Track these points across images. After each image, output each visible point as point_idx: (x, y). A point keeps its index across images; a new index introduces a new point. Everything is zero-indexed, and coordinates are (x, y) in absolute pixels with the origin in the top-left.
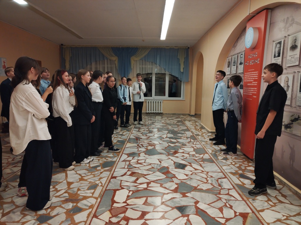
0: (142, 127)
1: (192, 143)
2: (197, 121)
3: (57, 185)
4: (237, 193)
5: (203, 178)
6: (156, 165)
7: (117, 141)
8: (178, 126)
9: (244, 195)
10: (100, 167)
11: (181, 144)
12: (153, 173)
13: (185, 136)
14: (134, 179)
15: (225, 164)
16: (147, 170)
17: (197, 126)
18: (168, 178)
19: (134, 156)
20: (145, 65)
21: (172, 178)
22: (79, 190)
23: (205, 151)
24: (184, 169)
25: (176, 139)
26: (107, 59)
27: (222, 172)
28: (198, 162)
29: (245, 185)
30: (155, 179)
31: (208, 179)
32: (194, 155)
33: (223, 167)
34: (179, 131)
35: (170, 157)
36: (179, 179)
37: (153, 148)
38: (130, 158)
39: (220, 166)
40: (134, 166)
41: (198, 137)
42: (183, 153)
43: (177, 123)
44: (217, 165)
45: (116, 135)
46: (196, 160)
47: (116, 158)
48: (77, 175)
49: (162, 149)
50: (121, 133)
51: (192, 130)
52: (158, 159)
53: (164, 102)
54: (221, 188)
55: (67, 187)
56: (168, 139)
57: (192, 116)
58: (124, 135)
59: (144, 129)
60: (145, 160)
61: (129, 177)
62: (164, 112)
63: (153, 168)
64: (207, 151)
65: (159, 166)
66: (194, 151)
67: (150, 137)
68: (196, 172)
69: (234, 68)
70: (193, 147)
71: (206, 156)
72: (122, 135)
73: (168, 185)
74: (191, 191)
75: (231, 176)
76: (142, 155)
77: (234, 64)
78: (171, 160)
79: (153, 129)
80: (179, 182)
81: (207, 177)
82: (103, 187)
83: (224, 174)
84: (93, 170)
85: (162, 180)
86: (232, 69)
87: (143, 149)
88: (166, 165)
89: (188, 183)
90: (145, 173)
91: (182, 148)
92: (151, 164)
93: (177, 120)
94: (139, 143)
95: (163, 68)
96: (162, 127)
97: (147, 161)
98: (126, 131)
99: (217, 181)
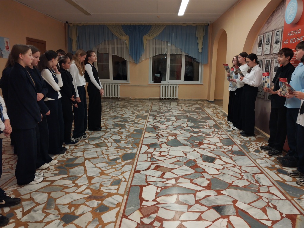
0: (158, 114)
1: (217, 133)
2: (217, 107)
3: (77, 180)
4: (278, 191)
5: (236, 173)
6: (182, 157)
7: (133, 130)
8: (198, 113)
9: (287, 193)
10: (121, 160)
11: (205, 134)
12: (179, 167)
13: (208, 125)
14: (159, 173)
15: (259, 157)
16: (172, 163)
17: (219, 113)
18: (198, 172)
19: (155, 147)
20: (159, 45)
21: (201, 173)
22: (101, 185)
23: (233, 142)
24: (214, 163)
25: (198, 128)
26: (117, 39)
27: (257, 166)
28: (227, 155)
29: (285, 182)
30: (183, 174)
31: (242, 174)
32: (222, 146)
33: (256, 161)
34: (199, 119)
35: (195, 149)
36: (210, 175)
37: (175, 138)
38: (151, 150)
39: (254, 159)
40: (157, 158)
41: (222, 126)
42: (209, 144)
43: (196, 111)
44: (250, 159)
45: (132, 124)
46: (225, 153)
47: (136, 150)
48: (96, 169)
49: (185, 140)
50: (136, 121)
51: (214, 118)
52: (183, 151)
53: (180, 86)
54: (259, 185)
55: (88, 182)
56: (189, 128)
57: (211, 102)
58: (140, 124)
59: (160, 117)
60: (169, 152)
61: (154, 172)
62: (180, 98)
63: (178, 161)
64: (235, 142)
65: (185, 159)
66: (220, 142)
67: (168, 126)
68: (227, 166)
69: (267, 48)
70: (219, 138)
71: (235, 148)
72: (137, 123)
73: (199, 181)
74: (226, 189)
75: (268, 171)
76: (164, 146)
77: (267, 43)
78: (196, 152)
79: (170, 116)
80: (210, 177)
81: (241, 172)
82: (128, 182)
83: (259, 169)
84: (114, 163)
85: (191, 175)
86: (265, 48)
87: (163, 140)
88: (193, 158)
89: (221, 178)
90: (171, 166)
91: (206, 139)
92: (175, 156)
93: (195, 107)
94: (158, 132)
95: (179, 49)
96: (180, 115)
97: (171, 153)
98: (141, 119)
99: (253, 176)
